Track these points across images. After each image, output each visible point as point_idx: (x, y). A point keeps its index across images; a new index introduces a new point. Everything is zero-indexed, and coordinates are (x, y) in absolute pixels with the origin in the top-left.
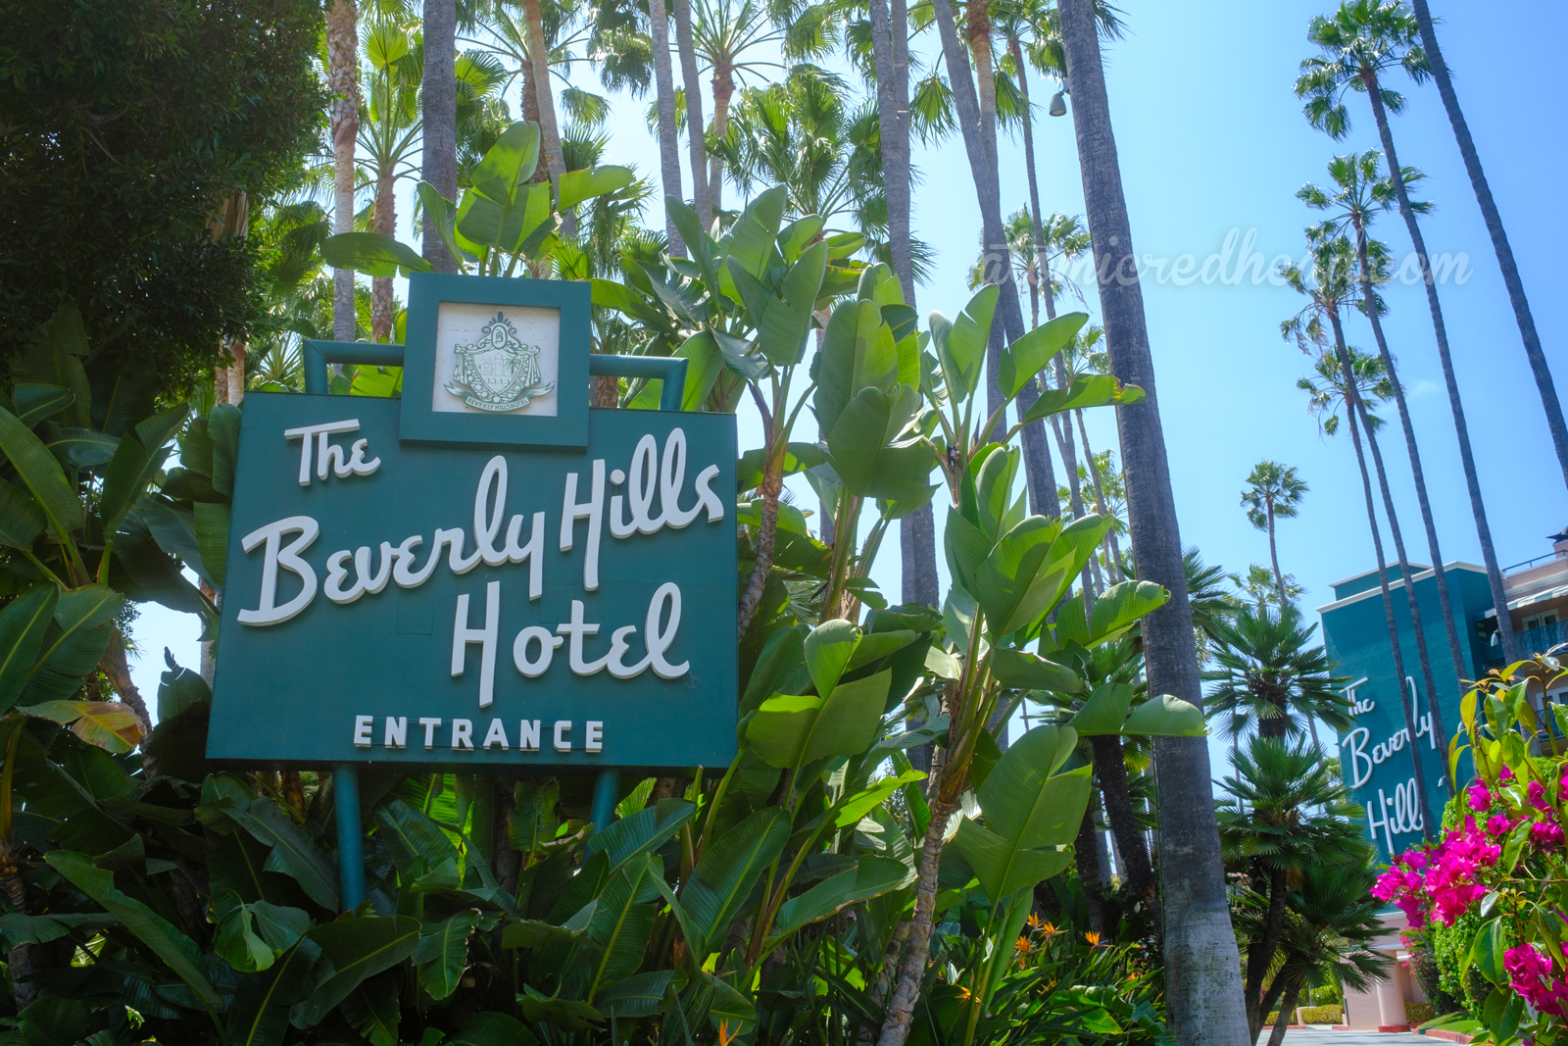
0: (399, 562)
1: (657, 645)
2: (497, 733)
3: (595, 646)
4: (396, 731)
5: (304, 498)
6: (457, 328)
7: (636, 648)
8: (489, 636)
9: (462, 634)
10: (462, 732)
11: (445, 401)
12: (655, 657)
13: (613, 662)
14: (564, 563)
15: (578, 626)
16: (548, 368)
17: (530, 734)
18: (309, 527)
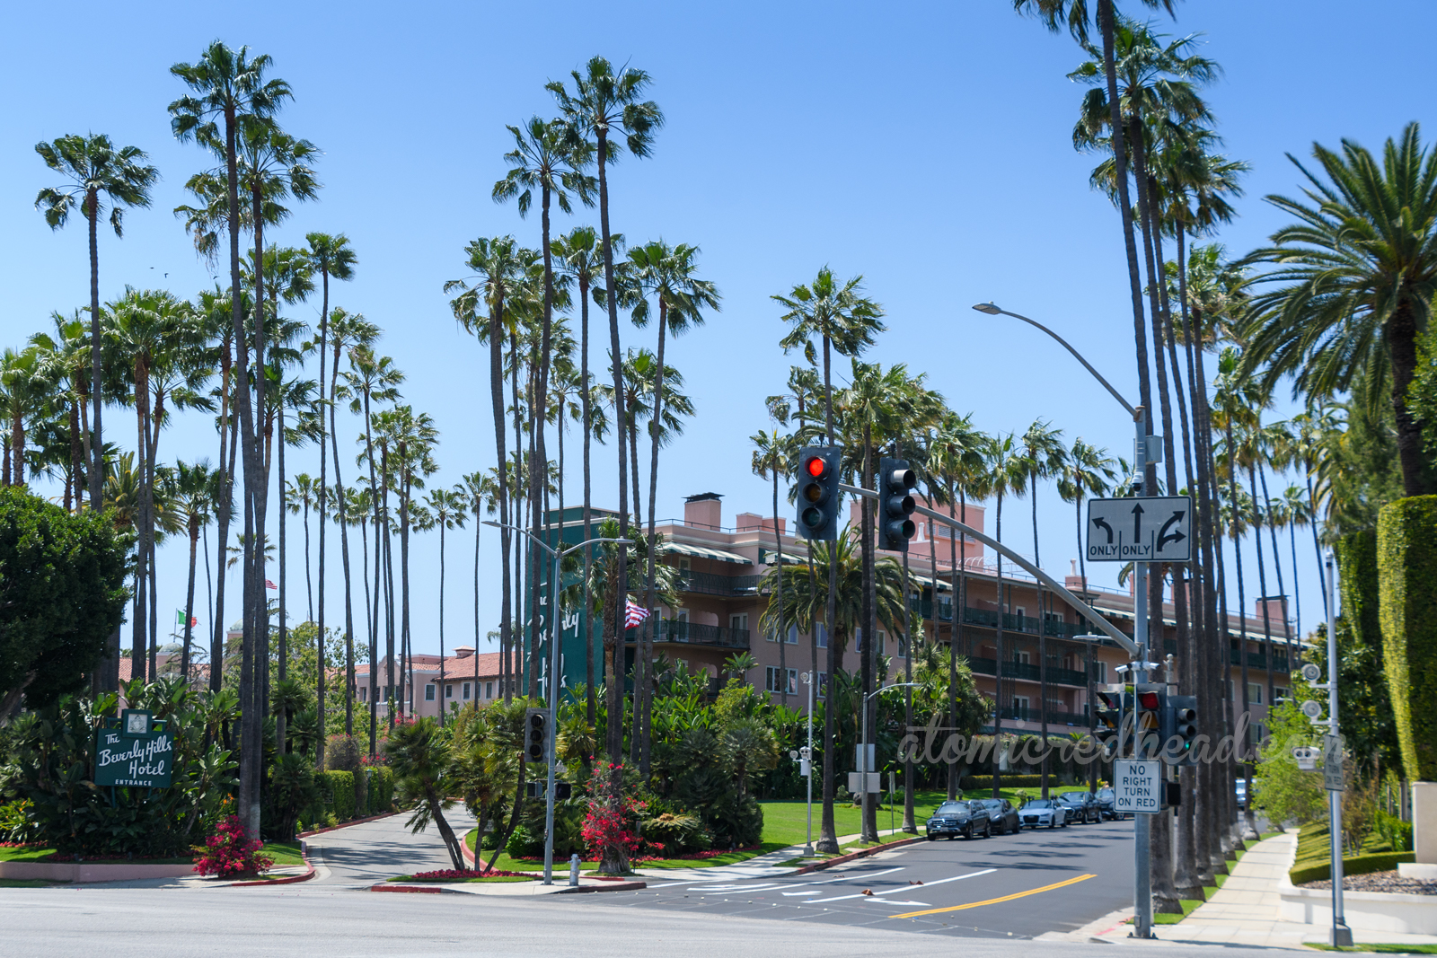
0: (122, 757)
1: (160, 770)
2: (136, 783)
3: (151, 770)
4: (122, 782)
5: (108, 747)
6: (131, 717)
7: (157, 770)
8: (135, 768)
9: (131, 768)
10: (131, 782)
11: (129, 731)
12: (159, 772)
13: (153, 772)
14: (147, 757)
15: (148, 767)
16: (145, 724)
17: (141, 783)
18: (109, 751)
